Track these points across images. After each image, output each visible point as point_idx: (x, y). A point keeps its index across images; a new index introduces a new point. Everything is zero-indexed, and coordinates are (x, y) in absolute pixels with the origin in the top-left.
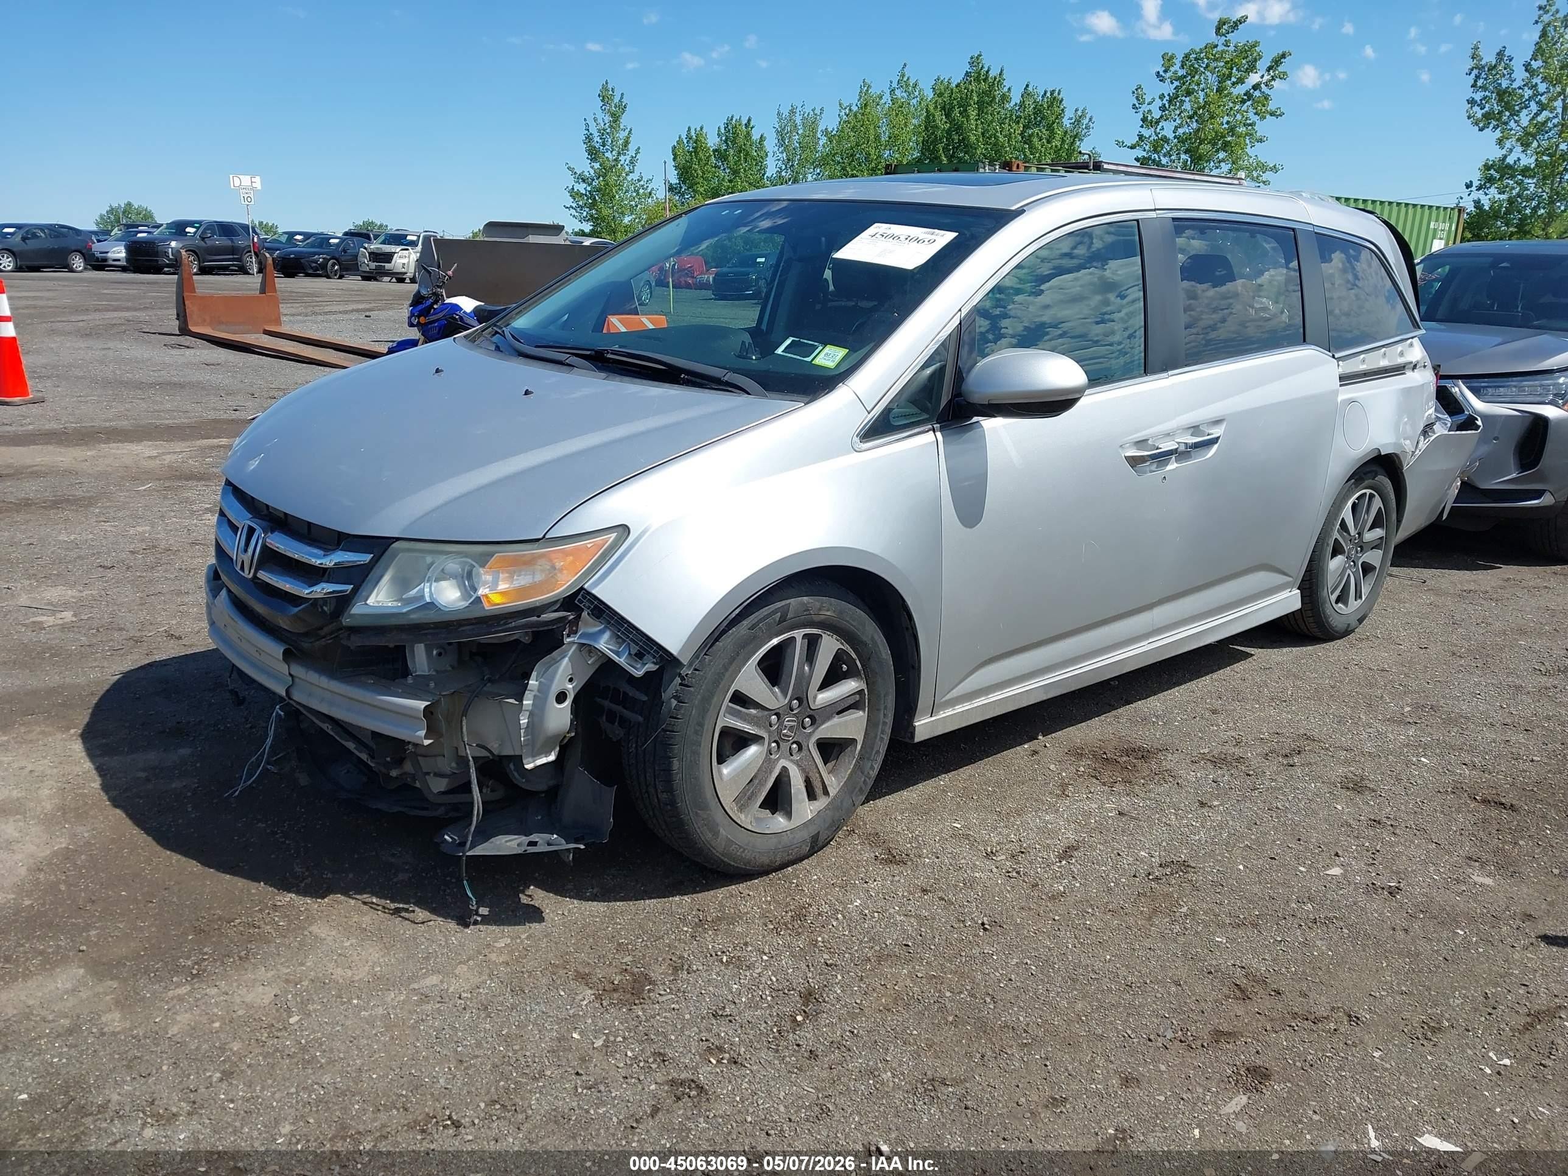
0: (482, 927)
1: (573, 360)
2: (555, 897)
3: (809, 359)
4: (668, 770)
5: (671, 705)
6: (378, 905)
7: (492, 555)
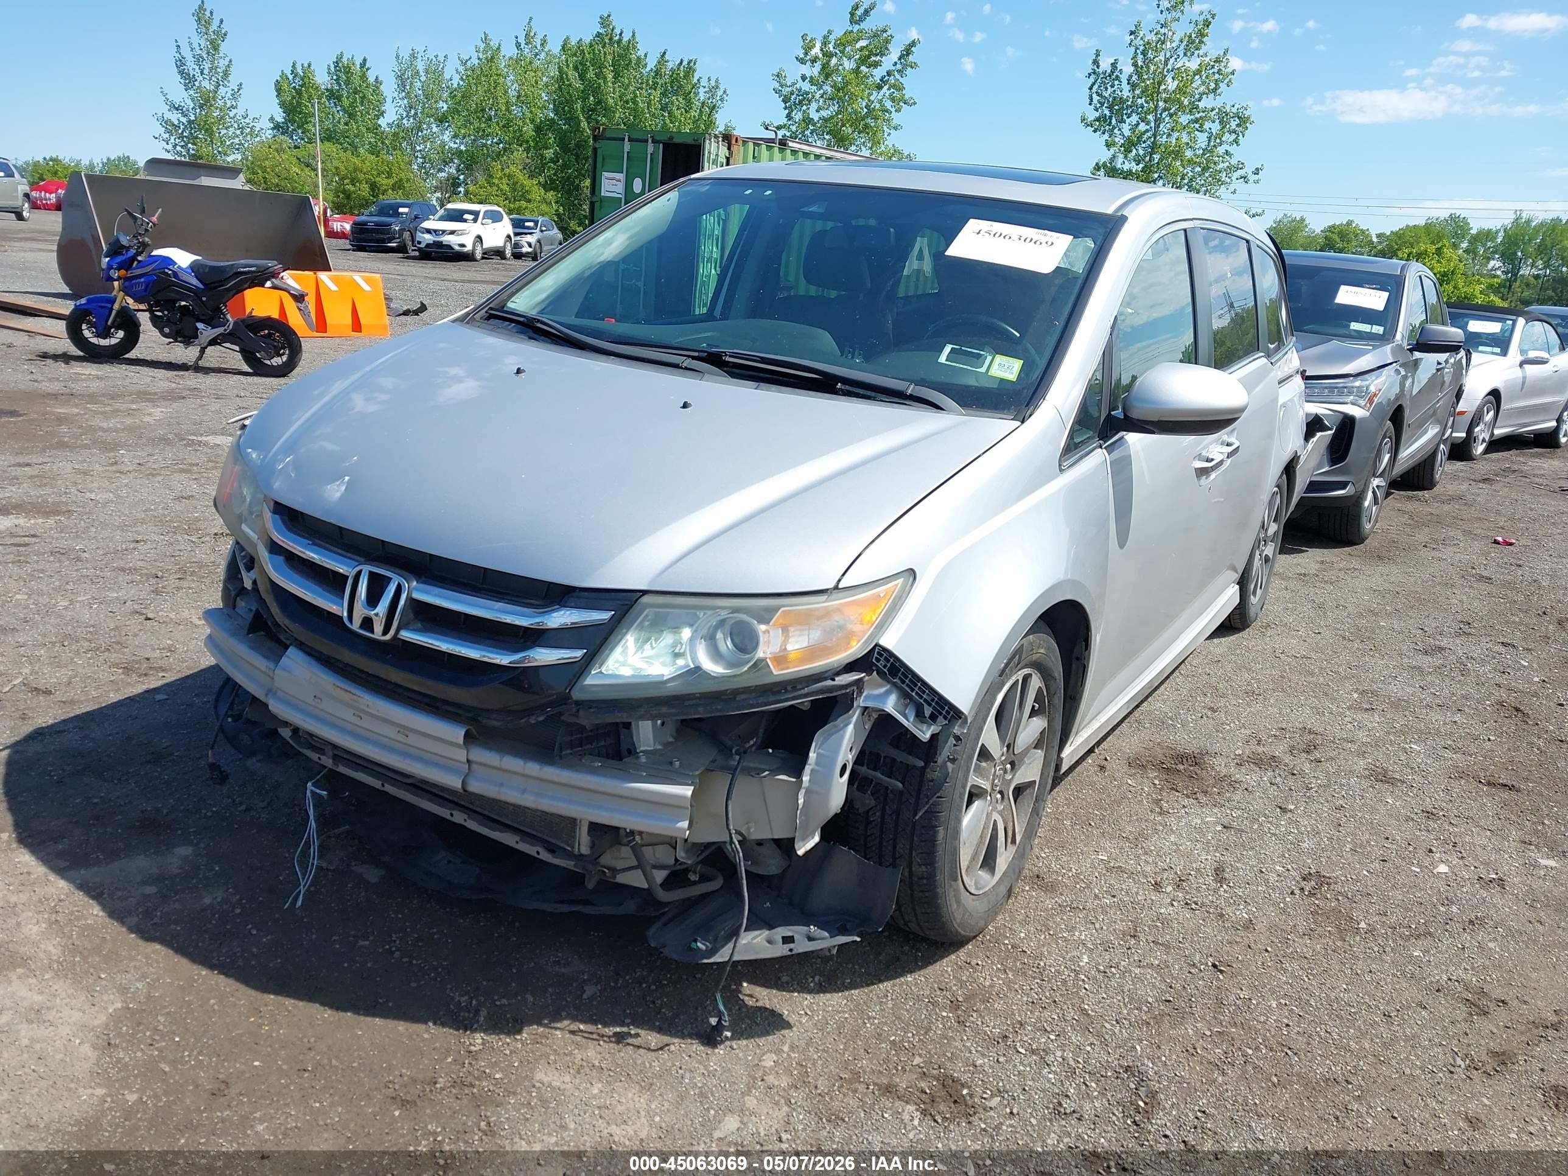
0: (734, 1044)
1: (688, 363)
2: (779, 993)
3: (983, 370)
4: (933, 840)
5: (947, 768)
6: (592, 1033)
7: (776, 609)
